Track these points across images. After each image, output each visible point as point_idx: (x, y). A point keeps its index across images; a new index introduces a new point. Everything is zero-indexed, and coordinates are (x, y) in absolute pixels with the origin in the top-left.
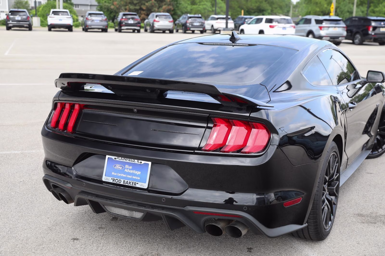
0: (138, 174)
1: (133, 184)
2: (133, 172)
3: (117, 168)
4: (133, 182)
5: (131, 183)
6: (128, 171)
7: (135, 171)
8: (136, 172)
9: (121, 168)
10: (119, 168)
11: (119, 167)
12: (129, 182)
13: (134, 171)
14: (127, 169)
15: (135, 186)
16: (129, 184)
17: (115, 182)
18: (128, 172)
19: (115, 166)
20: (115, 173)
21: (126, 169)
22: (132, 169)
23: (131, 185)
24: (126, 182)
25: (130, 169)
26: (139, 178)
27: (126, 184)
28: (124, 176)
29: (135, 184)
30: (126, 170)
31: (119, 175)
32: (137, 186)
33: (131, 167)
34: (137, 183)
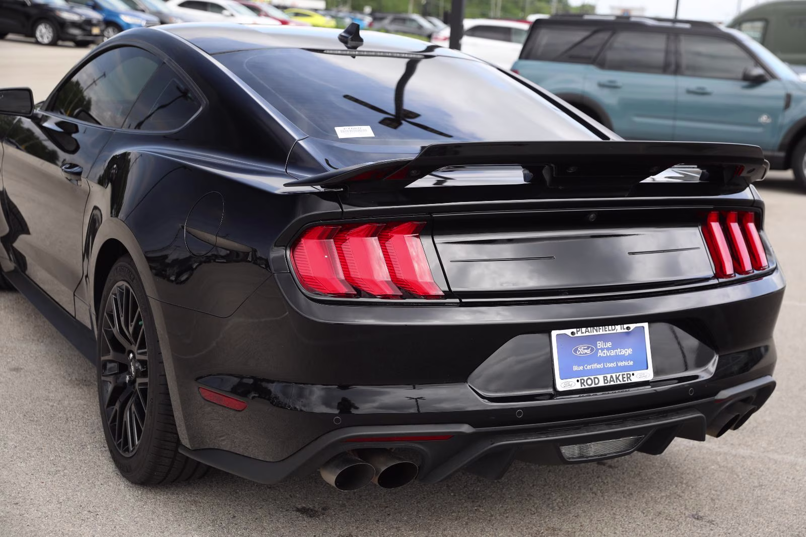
0: (627, 354)
3: (580, 354)
4: (623, 375)
5: (621, 378)
6: (604, 354)
7: (619, 350)
8: (623, 352)
9: (588, 351)
10: (586, 353)
11: (586, 351)
12: (616, 375)
14: (602, 349)
15: (629, 381)
16: (617, 382)
17: (587, 387)
18: (605, 355)
19: (576, 351)
20: (579, 366)
21: (600, 351)
22: (614, 348)
23: (622, 382)
24: (609, 379)
25: (608, 349)
26: (631, 363)
27: (610, 383)
28: (599, 366)
29: (628, 378)
30: (600, 354)
32: (634, 379)
33: (609, 344)
34: (631, 373)
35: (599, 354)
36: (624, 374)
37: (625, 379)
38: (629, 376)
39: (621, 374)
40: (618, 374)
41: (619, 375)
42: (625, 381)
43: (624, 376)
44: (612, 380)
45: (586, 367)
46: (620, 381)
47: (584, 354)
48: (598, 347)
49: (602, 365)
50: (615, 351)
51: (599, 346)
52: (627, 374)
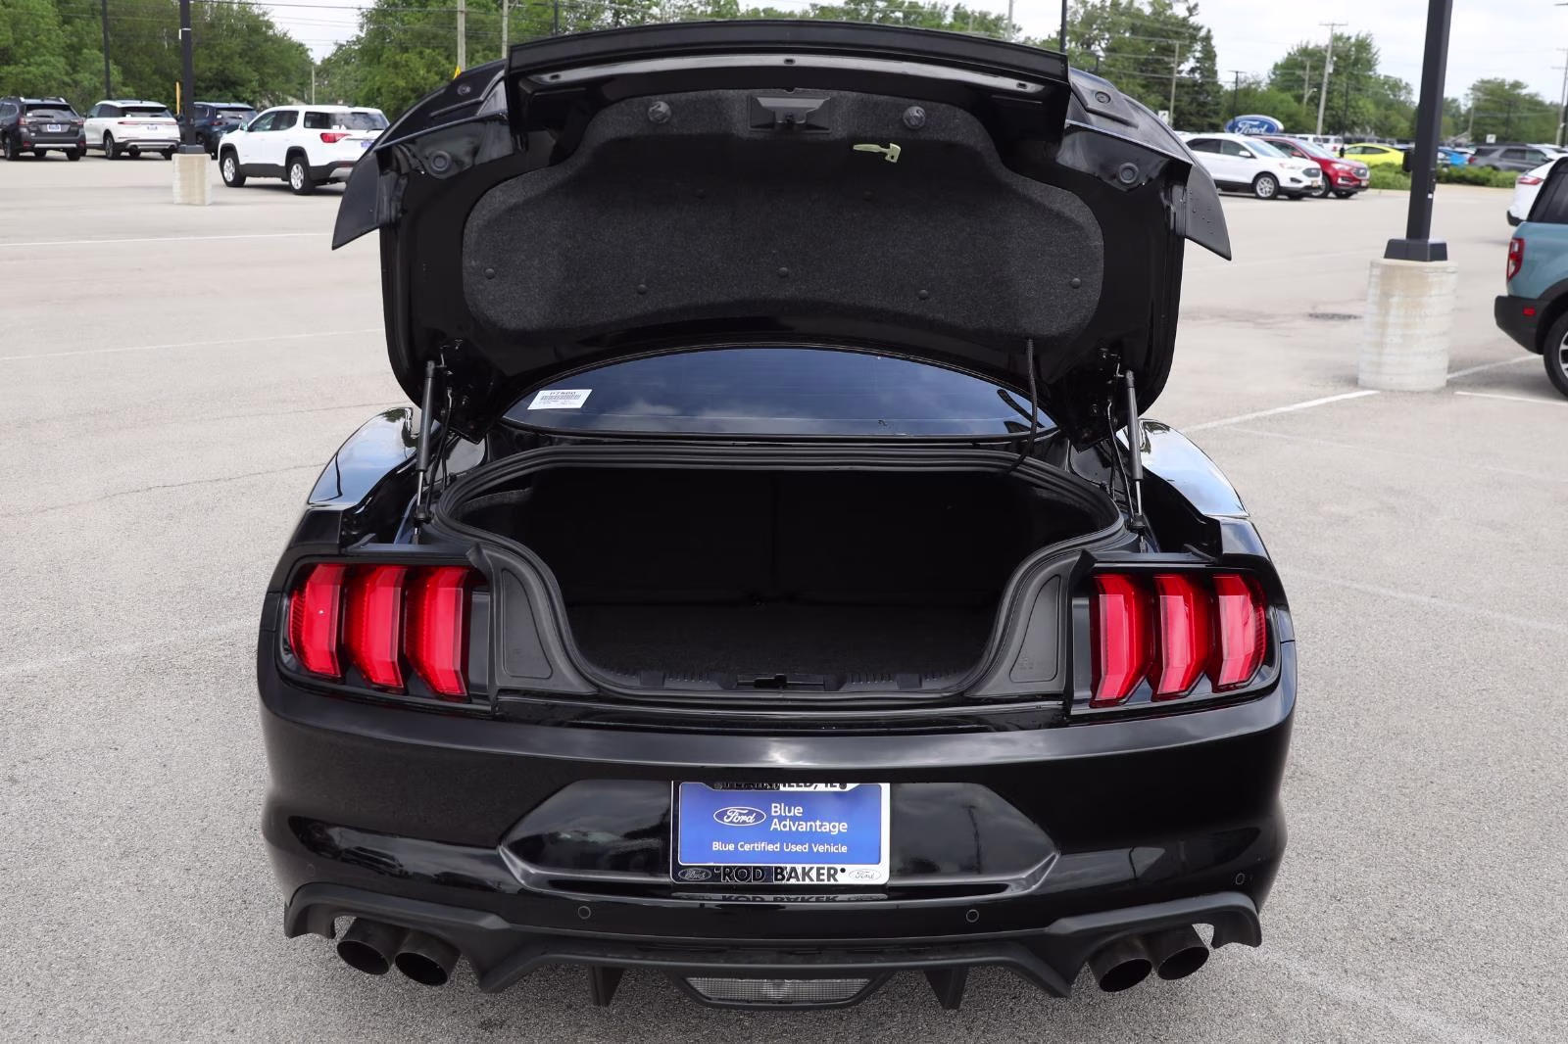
0: (835, 832)
1: (823, 874)
2: (811, 826)
3: (731, 822)
4: (818, 869)
5: (814, 874)
6: (785, 826)
7: (818, 823)
8: (827, 827)
9: (750, 819)
10: (744, 822)
11: (744, 818)
12: (804, 868)
13: (815, 822)
14: (781, 819)
15: (832, 882)
16: (804, 880)
17: (736, 881)
18: (788, 829)
19: (721, 816)
20: (726, 842)
21: (776, 820)
22: (806, 818)
23: (815, 882)
25: (794, 819)
26: (844, 849)
27: (788, 880)
28: (770, 847)
29: (829, 876)
30: (775, 825)
31: (747, 847)
32: (842, 879)
33: (798, 811)
34: (839, 867)
35: (773, 826)
36: (823, 868)
37: (825, 877)
38: (832, 872)
39: (816, 866)
40: (807, 866)
41: (811, 869)
42: (823, 880)
43: (821, 871)
44: (793, 875)
45: (742, 846)
46: (812, 880)
47: (738, 823)
48: (773, 814)
49: (778, 845)
50: (809, 824)
51: (776, 812)
52: (829, 869)
